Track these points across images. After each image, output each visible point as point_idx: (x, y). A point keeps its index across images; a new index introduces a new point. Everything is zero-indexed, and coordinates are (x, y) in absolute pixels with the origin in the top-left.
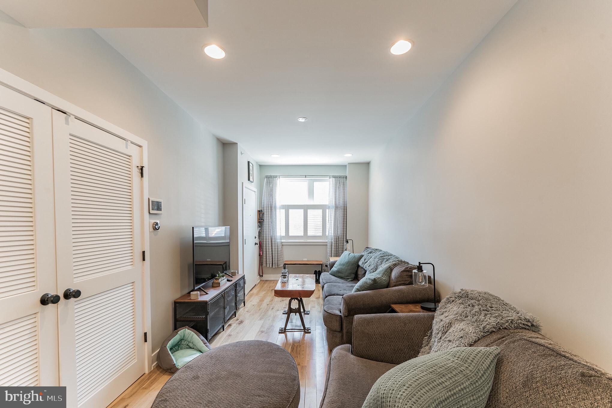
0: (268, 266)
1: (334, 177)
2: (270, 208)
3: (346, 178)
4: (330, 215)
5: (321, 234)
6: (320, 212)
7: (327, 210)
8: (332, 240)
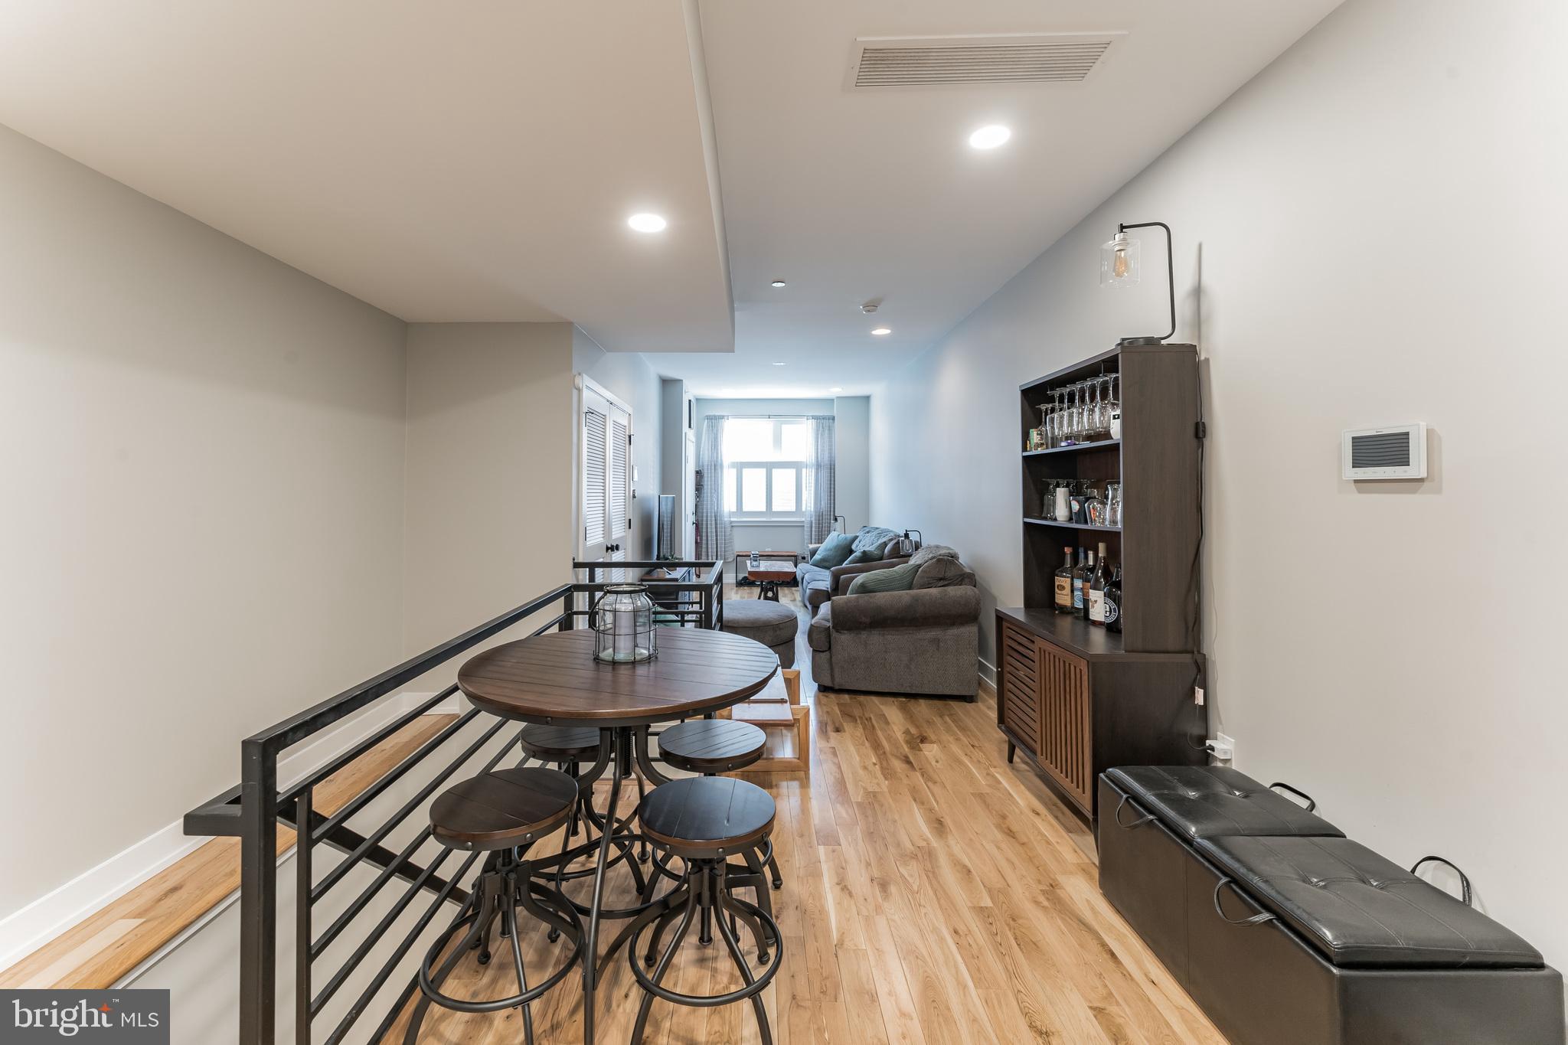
1: (814, 417)
2: (713, 467)
3: (833, 419)
4: (809, 477)
5: (794, 509)
6: (792, 472)
7: (804, 470)
8: (811, 517)
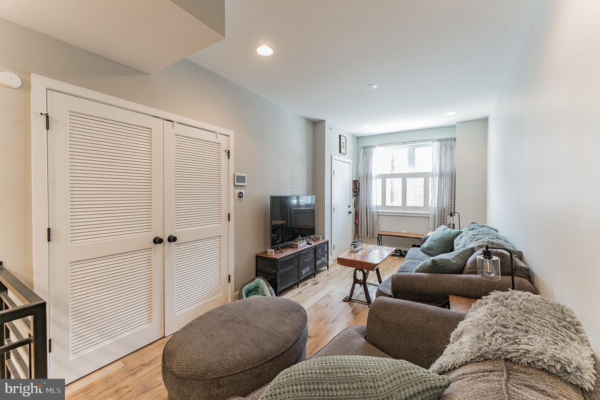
0: (363, 235)
1: (438, 140)
2: (365, 178)
3: (455, 139)
4: (434, 183)
5: (422, 205)
6: (421, 180)
7: (430, 178)
8: (435, 212)
